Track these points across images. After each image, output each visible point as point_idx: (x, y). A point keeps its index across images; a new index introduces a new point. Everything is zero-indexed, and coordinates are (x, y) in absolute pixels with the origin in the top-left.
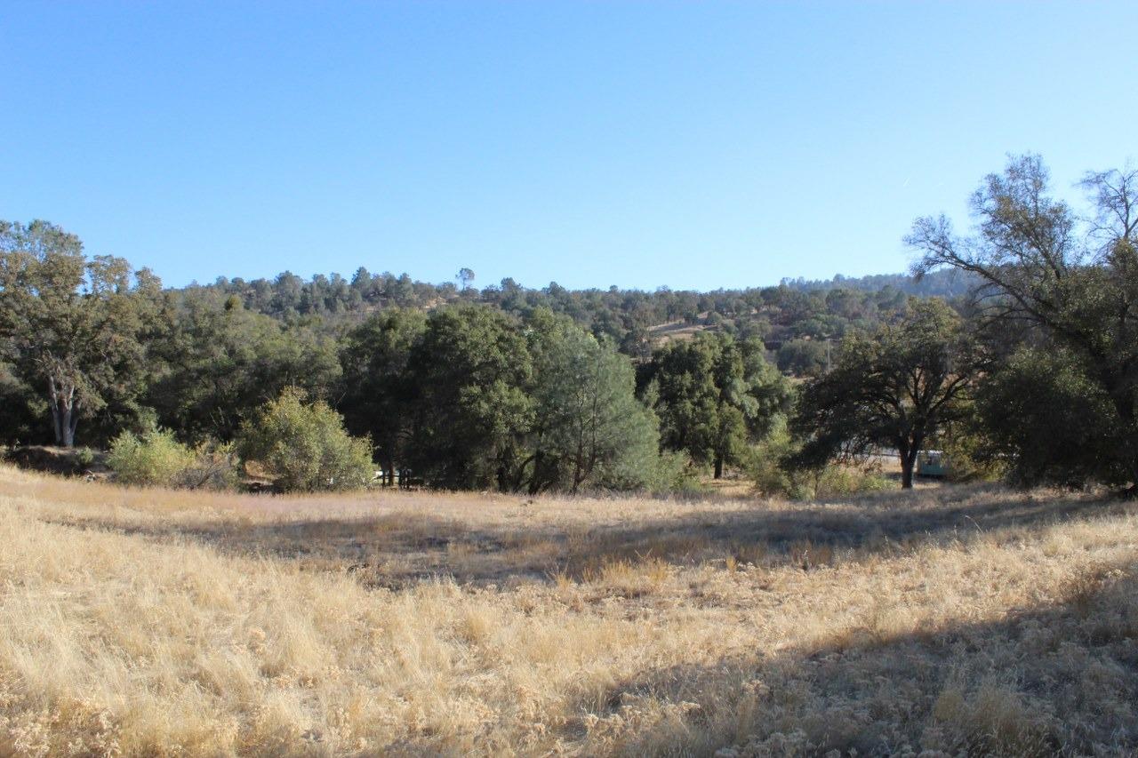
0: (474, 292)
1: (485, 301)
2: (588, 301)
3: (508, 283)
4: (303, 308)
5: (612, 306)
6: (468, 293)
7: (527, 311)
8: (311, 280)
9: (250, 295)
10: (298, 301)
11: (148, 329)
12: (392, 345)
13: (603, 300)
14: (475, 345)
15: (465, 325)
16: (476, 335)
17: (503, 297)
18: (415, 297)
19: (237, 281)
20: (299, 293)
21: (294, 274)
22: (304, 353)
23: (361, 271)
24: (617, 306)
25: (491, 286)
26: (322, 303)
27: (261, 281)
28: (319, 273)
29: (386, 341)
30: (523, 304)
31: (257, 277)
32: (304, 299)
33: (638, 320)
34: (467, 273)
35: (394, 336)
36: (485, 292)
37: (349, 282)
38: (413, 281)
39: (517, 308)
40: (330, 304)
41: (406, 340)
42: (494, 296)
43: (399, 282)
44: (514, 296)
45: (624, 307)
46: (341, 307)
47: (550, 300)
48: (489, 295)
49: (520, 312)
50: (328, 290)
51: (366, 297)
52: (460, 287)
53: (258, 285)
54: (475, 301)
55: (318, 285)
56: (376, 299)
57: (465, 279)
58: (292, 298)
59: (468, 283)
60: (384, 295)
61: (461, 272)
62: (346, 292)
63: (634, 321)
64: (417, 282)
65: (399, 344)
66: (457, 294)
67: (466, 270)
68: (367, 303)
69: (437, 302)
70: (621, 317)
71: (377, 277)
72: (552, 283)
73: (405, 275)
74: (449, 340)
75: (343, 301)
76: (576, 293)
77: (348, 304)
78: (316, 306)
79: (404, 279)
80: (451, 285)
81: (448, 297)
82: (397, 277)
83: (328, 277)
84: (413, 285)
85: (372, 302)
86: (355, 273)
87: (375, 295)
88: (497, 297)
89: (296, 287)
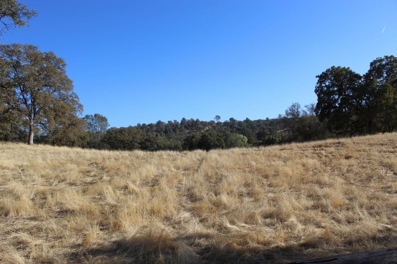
0: (221, 123)
1: (224, 126)
2: (258, 124)
3: (232, 119)
4: (166, 132)
5: (266, 125)
6: (219, 123)
7: (238, 128)
8: (167, 123)
9: (148, 129)
10: (164, 130)
11: (141, 141)
12: (194, 142)
13: (263, 123)
14: (212, 141)
15: (209, 137)
16: (212, 139)
17: (230, 124)
18: (201, 126)
19: (144, 125)
20: (164, 127)
21: (162, 121)
22: (174, 145)
23: (184, 119)
24: (267, 125)
25: (226, 121)
26: (172, 130)
27: (151, 124)
28: (170, 120)
29: (192, 141)
30: (237, 126)
31: (150, 123)
32: (166, 129)
33: (274, 129)
34: (218, 117)
35: (194, 140)
36: (224, 123)
37: (180, 123)
38: (200, 121)
39: (235, 128)
40: (174, 131)
41: (197, 141)
42: (227, 124)
43: (196, 122)
44: (234, 124)
45: (270, 125)
46: (178, 132)
47: (246, 124)
48: (226, 123)
49: (236, 129)
50: (173, 126)
51: (186, 127)
52: (216, 122)
53: (151, 125)
54: (221, 126)
55: (170, 124)
56: (189, 128)
57: (217, 119)
58: (162, 129)
59: (218, 120)
60: (191, 126)
61: (216, 117)
62: (179, 126)
63: (272, 130)
64: (202, 121)
65: (195, 142)
66: (215, 124)
67: (218, 116)
68: (186, 129)
69: (209, 128)
70: (268, 128)
71: (189, 120)
72: (247, 118)
73: (198, 119)
74: (206, 140)
75: (179, 129)
76: (255, 121)
77: (180, 130)
78: (170, 131)
79: (197, 120)
80: (213, 121)
81: (212, 125)
82: (195, 120)
83: (173, 121)
84: (201, 122)
85: (188, 129)
86: (182, 120)
87: (188, 126)
88: (228, 124)
89: (163, 125)
